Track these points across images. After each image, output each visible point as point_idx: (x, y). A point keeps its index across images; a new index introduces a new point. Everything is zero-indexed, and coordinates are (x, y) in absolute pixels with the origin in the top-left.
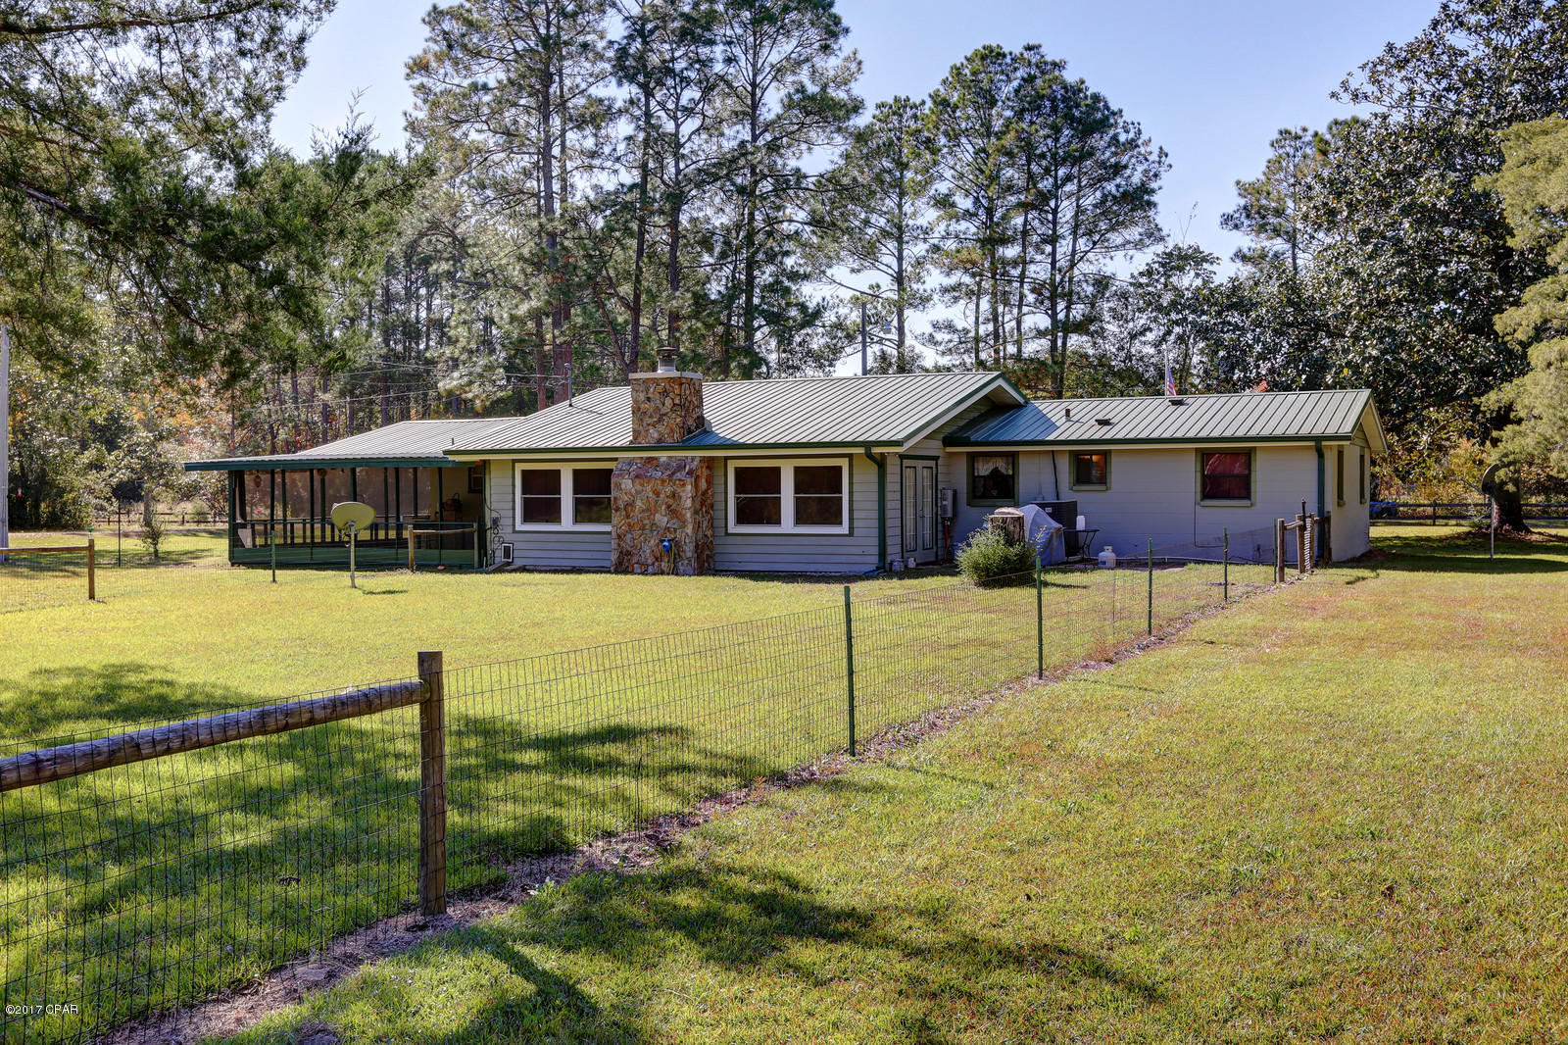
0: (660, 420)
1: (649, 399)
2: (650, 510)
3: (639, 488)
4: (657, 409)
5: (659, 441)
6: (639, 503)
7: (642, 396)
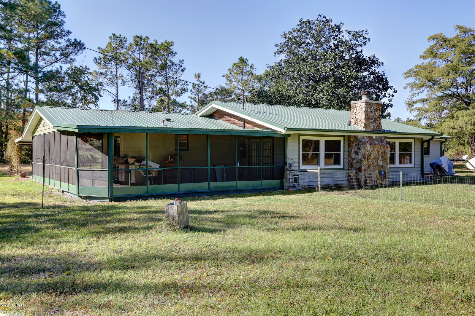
0: (374, 121)
1: (371, 112)
2: (376, 159)
3: (372, 149)
4: (373, 116)
5: (374, 129)
6: (372, 156)
7: (369, 110)
